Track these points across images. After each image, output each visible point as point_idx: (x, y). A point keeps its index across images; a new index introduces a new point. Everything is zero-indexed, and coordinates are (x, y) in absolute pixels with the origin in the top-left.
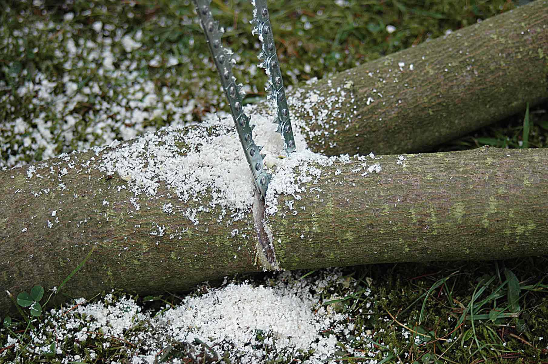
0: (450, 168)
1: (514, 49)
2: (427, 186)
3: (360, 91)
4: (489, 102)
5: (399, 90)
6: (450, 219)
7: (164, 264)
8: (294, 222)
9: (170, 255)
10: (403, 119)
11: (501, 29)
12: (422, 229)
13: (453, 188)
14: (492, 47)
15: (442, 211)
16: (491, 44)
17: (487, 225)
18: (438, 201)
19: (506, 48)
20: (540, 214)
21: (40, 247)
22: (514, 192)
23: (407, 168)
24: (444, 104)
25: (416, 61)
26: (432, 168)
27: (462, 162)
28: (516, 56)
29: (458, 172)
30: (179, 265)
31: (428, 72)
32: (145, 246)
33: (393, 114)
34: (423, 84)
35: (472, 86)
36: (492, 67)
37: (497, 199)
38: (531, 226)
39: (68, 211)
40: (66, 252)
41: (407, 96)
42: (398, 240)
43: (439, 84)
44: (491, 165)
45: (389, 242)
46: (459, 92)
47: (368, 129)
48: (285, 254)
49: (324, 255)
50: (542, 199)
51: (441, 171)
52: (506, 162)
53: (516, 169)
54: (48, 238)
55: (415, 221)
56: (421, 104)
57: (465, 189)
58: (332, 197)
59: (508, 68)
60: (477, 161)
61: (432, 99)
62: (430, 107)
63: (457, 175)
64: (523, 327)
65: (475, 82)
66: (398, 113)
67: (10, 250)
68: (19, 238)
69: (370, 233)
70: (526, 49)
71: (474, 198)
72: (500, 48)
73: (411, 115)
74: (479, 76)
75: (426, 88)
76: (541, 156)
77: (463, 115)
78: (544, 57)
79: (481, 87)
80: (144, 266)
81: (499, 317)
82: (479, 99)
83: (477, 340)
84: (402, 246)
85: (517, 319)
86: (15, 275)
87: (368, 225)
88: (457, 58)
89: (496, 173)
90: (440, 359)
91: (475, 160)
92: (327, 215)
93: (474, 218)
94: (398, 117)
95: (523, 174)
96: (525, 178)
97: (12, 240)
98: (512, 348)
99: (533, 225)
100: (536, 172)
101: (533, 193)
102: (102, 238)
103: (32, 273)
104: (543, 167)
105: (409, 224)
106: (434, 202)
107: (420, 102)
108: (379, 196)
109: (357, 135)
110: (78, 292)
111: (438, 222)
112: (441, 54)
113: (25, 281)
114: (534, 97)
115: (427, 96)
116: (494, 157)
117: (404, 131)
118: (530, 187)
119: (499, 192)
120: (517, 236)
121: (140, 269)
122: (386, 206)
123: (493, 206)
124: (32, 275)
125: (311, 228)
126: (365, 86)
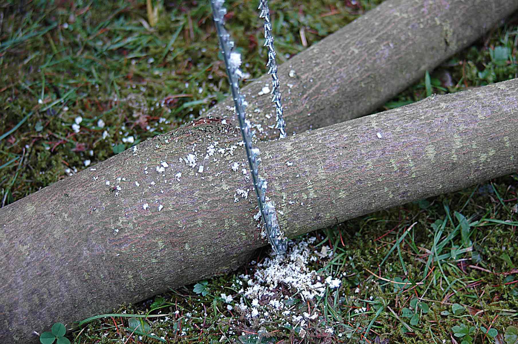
0: (413, 118)
1: (416, 21)
2: (399, 137)
3: (303, 77)
4: (405, 69)
5: (335, 70)
6: (424, 161)
7: (180, 257)
8: (292, 193)
9: (184, 247)
10: (343, 95)
11: (400, 7)
12: (403, 175)
13: (422, 134)
14: (398, 22)
15: (416, 155)
16: (396, 20)
17: (456, 159)
18: (412, 148)
19: (409, 21)
20: (497, 140)
21: (64, 265)
22: (472, 127)
23: (377, 125)
24: (372, 76)
25: (340, 45)
26: (398, 121)
27: (421, 111)
28: (419, 26)
29: (421, 120)
30: (193, 255)
31: (353, 52)
32: (161, 244)
33: (334, 92)
34: (352, 63)
35: (391, 56)
36: (403, 38)
37: (460, 136)
38: (492, 153)
39: (83, 227)
40: (89, 265)
41: (342, 74)
42: (384, 188)
43: (365, 60)
44: (446, 109)
45: (376, 193)
46: (382, 64)
47: (317, 108)
48: (288, 223)
49: (321, 217)
50: (497, 127)
51: (407, 122)
52: (457, 104)
53: (468, 108)
54: (70, 255)
55: (396, 169)
56: (355, 79)
57: (432, 133)
58: (321, 163)
59: (415, 38)
60: (433, 108)
61: (362, 73)
62: (361, 81)
63: (421, 123)
64: (478, 258)
65: (392, 53)
66: (338, 90)
67: (37, 274)
68: (43, 260)
69: (359, 188)
70: (425, 19)
71: (441, 138)
72: (405, 22)
73: (348, 90)
74: (395, 48)
75: (355, 65)
76: (483, 93)
77: (386, 84)
78: (441, 25)
79: (398, 57)
80: (161, 262)
81: (458, 253)
82: (397, 67)
83: (445, 277)
84: (387, 193)
85: (472, 253)
86: (45, 297)
87: (357, 181)
88: (373, 36)
89: (453, 114)
90: (421, 301)
91: (431, 107)
92: (320, 180)
93: (444, 156)
94: (338, 93)
95: (475, 110)
96: (478, 113)
97: (37, 264)
98: (473, 277)
99: (493, 151)
100: (485, 106)
101: (488, 124)
102: (120, 244)
103: (60, 291)
104: (490, 101)
105: (391, 172)
106: (408, 149)
107: (353, 78)
108: (361, 154)
109: (309, 115)
110: (102, 301)
111: (415, 166)
112: (359, 35)
113: (55, 300)
114: (436, 59)
115: (357, 72)
116: (445, 101)
117: (344, 106)
118: (485, 120)
119: (461, 129)
120: (481, 163)
121: (158, 267)
122: (369, 161)
123: (458, 142)
124: (60, 294)
125: (308, 194)
126: (305, 73)
